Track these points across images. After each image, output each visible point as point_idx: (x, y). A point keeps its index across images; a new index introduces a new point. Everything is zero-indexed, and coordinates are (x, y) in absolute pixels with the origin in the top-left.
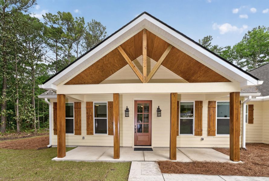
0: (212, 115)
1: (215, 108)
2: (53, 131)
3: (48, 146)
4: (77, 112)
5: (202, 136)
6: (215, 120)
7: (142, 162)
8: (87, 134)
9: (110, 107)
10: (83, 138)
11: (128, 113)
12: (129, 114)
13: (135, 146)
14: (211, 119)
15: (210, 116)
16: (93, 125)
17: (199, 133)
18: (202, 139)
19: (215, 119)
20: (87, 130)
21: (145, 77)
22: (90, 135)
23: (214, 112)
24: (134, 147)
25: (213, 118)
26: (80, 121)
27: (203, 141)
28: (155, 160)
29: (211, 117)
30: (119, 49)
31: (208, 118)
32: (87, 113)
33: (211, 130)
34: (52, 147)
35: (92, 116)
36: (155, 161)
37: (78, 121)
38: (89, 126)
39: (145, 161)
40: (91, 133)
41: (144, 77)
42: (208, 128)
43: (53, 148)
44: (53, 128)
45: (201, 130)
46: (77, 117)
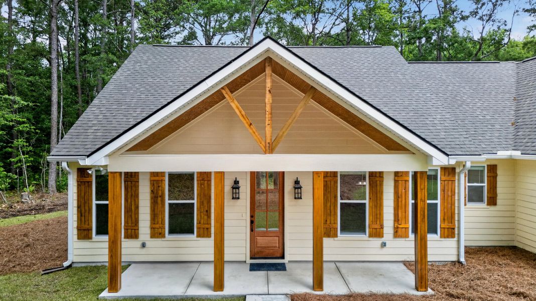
0: (401, 195)
1: (407, 181)
2: (75, 232)
3: (66, 264)
4: (129, 190)
5: (383, 239)
6: (407, 206)
7: (263, 296)
8: (151, 237)
9: (201, 179)
10: (144, 245)
11: (237, 191)
12: (239, 193)
13: (251, 258)
14: (400, 203)
15: (398, 197)
16: (164, 216)
17: (377, 233)
18: (384, 245)
19: (407, 203)
20: (152, 228)
21: (269, 143)
22: (158, 237)
23: (406, 189)
24: (249, 261)
25: (403, 202)
26: (137, 207)
27: (385, 249)
28: (285, 292)
29: (400, 200)
30: (224, 92)
31: (394, 201)
32: (152, 191)
33: (400, 226)
34: (74, 265)
35: (163, 196)
36: (286, 295)
37: (133, 208)
38: (156, 220)
39: (268, 294)
40: (160, 234)
41: (267, 143)
42: (395, 221)
43: (74, 268)
44: (75, 225)
45: (382, 227)
46: (129, 201)
